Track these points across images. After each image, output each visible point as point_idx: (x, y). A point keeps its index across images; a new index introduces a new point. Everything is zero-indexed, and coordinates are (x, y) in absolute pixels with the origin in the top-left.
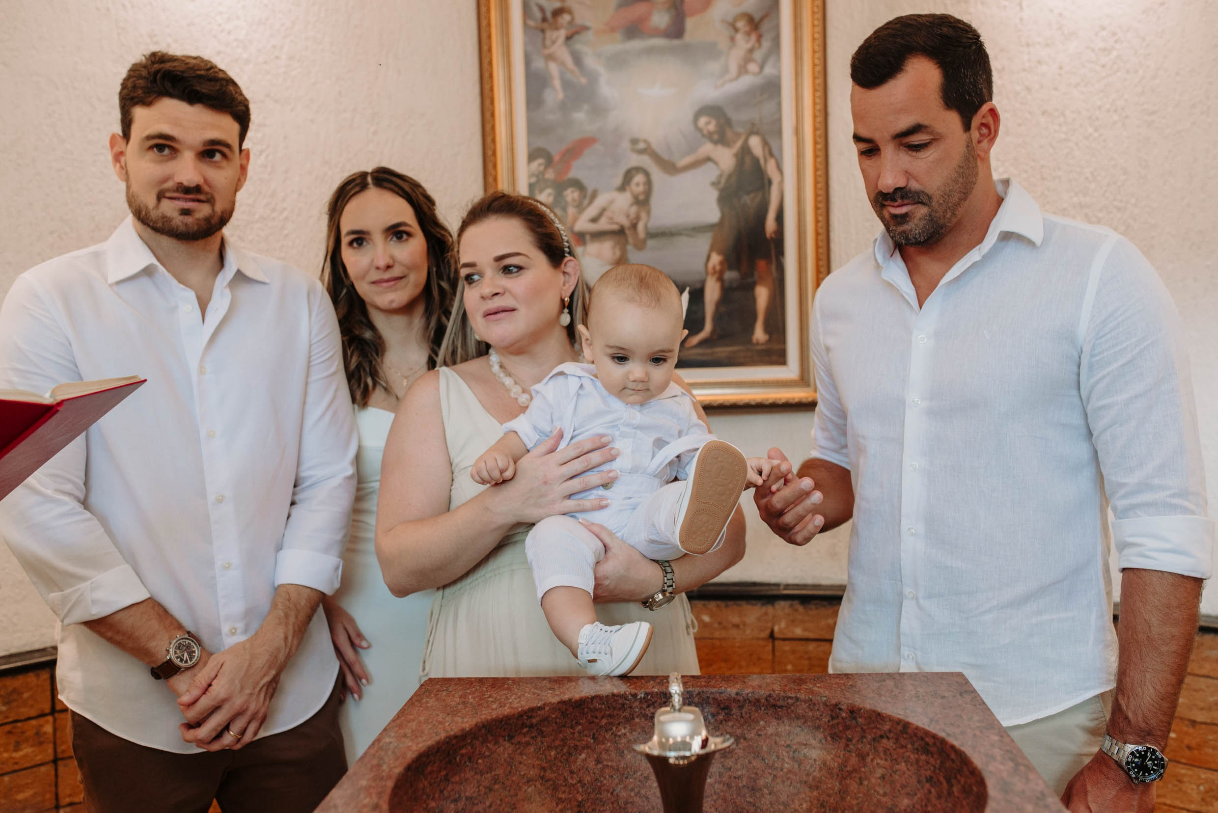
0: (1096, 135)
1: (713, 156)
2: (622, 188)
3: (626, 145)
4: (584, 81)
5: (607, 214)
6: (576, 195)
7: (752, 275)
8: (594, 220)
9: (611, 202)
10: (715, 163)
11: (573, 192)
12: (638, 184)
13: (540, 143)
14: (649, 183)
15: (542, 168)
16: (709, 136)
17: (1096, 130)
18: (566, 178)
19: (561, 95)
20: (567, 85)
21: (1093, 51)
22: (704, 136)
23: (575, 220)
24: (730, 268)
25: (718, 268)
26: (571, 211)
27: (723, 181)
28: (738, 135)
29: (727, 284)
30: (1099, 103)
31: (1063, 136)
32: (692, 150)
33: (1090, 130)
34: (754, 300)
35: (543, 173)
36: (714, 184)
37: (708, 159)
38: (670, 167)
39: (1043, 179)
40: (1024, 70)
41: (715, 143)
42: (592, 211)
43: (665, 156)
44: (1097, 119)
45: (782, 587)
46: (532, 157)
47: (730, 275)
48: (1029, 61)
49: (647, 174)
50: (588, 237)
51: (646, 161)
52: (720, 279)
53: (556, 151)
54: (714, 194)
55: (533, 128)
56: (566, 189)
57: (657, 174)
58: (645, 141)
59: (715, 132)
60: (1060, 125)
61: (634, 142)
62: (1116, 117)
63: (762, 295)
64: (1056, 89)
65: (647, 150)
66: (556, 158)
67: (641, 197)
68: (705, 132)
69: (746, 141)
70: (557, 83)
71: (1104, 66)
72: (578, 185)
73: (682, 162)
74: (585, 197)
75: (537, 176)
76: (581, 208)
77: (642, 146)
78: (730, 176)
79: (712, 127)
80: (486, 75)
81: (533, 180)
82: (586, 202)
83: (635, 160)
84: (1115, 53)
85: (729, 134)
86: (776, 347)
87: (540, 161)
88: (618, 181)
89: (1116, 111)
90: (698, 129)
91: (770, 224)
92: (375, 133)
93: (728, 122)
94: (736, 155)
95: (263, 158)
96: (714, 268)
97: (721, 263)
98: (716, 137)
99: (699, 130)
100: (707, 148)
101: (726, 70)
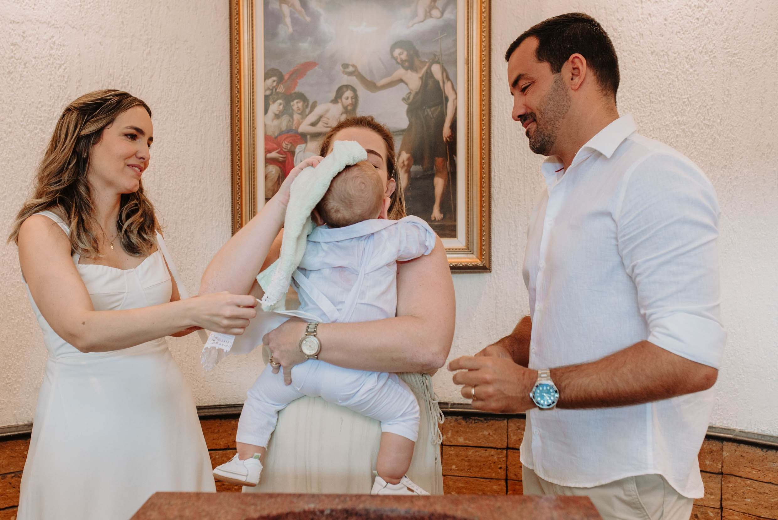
0: (691, 70)
1: (404, 78)
2: (335, 101)
3: (339, 68)
4: (308, 19)
5: (324, 120)
6: (300, 105)
7: (432, 169)
8: (313, 124)
9: (327, 111)
10: (407, 84)
11: (297, 103)
12: (347, 98)
13: (274, 65)
14: (356, 97)
15: (275, 84)
16: (402, 63)
17: (691, 67)
18: (293, 92)
19: (291, 30)
20: (295, 21)
21: (690, 8)
22: (398, 63)
23: (299, 124)
24: (416, 163)
25: (406, 163)
26: (296, 117)
27: (411, 97)
28: (424, 63)
29: (412, 175)
30: (694, 46)
31: (667, 71)
32: (389, 74)
33: (687, 67)
34: (433, 188)
35: (276, 88)
36: (404, 99)
37: (401, 81)
38: (371, 86)
39: (651, 102)
40: (638, 20)
41: (406, 69)
42: (312, 118)
43: (369, 78)
44: (693, 59)
45: (449, 406)
46: (267, 76)
47: (414, 168)
48: (642, 14)
49: (354, 90)
50: (308, 137)
51: (353, 81)
52: (408, 171)
53: (286, 71)
54: (404, 107)
55: (269, 54)
56: (293, 100)
57: (362, 91)
58: (354, 66)
59: (406, 61)
60: (665, 62)
61: (345, 66)
62: (707, 58)
63: (439, 183)
64: (662, 35)
65: (356, 73)
66: (286, 77)
67: (349, 108)
68: (399, 60)
69: (429, 68)
70: (288, 20)
71: (698, 19)
72: (302, 97)
73: (381, 83)
74: (307, 107)
75: (272, 90)
76: (304, 115)
77: (351, 69)
78: (417, 93)
79: (404, 57)
80: (234, 13)
81: (268, 93)
82: (308, 110)
83: (346, 80)
84: (706, 9)
85: (417, 62)
86: (449, 223)
87: (274, 78)
88: (333, 95)
89: (706, 53)
90: (393, 57)
91: (446, 131)
92: (149, 53)
93: (417, 53)
94: (421, 78)
95: (61, 70)
96: (403, 162)
97: (408, 159)
98: (407, 64)
99: (395, 59)
100: (400, 72)
101: (415, 15)
